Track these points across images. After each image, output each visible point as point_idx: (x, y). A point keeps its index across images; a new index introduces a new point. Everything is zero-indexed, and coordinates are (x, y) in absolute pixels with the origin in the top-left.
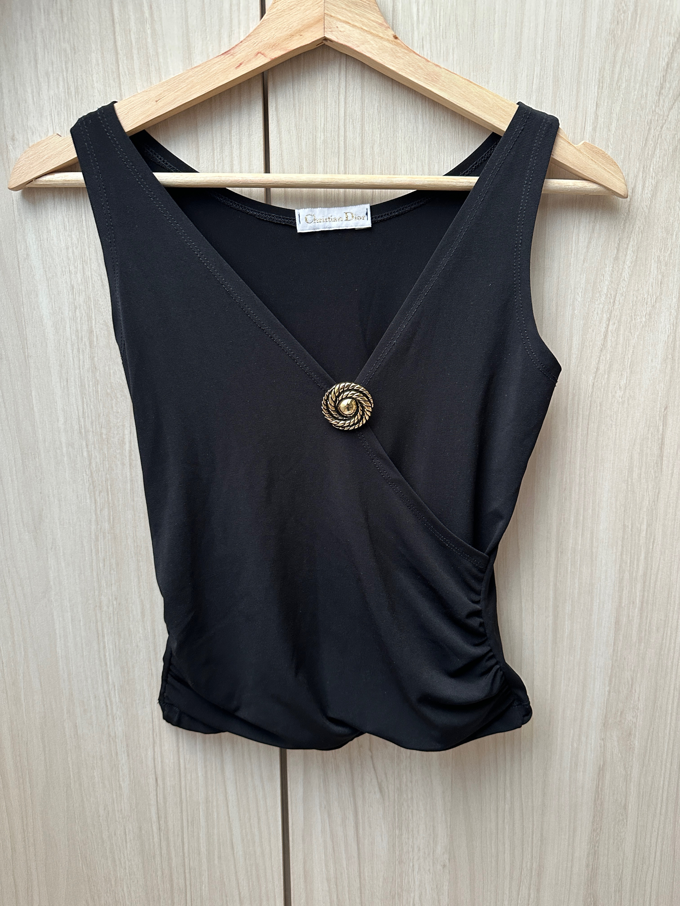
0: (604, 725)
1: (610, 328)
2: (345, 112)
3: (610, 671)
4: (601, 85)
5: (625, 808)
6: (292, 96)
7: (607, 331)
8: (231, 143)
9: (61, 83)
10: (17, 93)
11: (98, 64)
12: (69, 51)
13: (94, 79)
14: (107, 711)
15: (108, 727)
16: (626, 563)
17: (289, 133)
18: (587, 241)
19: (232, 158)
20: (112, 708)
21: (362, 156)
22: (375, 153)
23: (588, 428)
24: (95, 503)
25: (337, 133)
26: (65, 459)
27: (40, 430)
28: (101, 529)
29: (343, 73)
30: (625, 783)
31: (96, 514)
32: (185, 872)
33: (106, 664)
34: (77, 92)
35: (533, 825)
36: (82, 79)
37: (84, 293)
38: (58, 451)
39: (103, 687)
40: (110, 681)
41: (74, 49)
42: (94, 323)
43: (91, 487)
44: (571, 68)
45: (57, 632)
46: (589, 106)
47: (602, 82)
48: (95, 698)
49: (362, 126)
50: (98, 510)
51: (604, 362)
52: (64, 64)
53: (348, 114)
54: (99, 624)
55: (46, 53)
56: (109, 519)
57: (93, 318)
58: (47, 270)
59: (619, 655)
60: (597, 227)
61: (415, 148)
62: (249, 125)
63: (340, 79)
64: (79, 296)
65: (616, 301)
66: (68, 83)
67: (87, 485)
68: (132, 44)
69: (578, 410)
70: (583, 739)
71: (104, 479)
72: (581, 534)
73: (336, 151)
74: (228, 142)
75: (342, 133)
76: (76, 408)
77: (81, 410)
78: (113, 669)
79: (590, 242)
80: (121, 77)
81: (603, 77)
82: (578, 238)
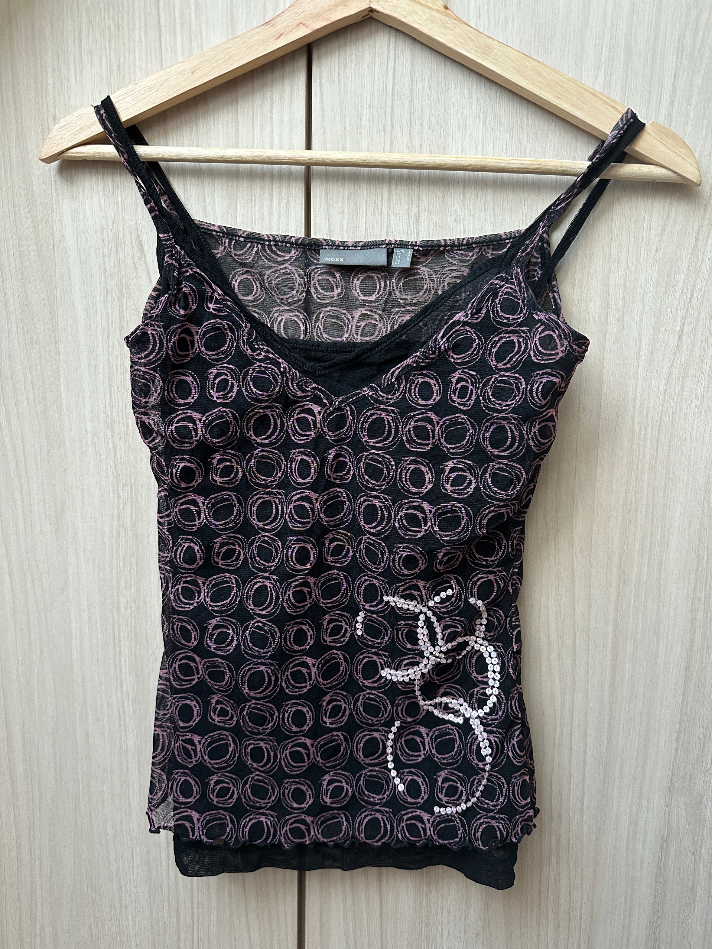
0: (670, 788)
1: (686, 328)
2: (393, 88)
3: (678, 725)
4: (680, 54)
5: (693, 890)
6: (337, 71)
7: (682, 331)
8: (272, 121)
9: (104, 61)
10: (60, 72)
11: (141, 42)
12: (112, 28)
13: (137, 56)
14: (120, 721)
15: (120, 738)
16: (700, 600)
17: (333, 110)
18: (660, 229)
19: (272, 137)
20: (125, 719)
21: (410, 134)
22: (425, 130)
23: (658, 441)
24: (118, 497)
25: (384, 110)
26: (90, 450)
27: (66, 418)
28: (123, 525)
29: (392, 45)
30: (693, 861)
31: (118, 510)
32: (192, 908)
33: (121, 670)
34: (119, 70)
35: (582, 898)
36: (125, 57)
37: (116, 276)
38: (84, 441)
39: (117, 695)
40: (125, 688)
41: (118, 27)
42: (125, 306)
43: (115, 480)
44: (645, 35)
45: (74, 632)
46: (666, 78)
47: (682, 51)
48: (109, 706)
49: (411, 102)
50: (121, 505)
51: (678, 366)
52: (107, 40)
53: (396, 89)
54: (116, 626)
55: (91, 31)
56: (132, 514)
57: (125, 303)
58: (81, 252)
59: (689, 707)
60: (673, 213)
61: (468, 126)
62: (291, 102)
63: (388, 52)
64: (112, 280)
65: (693, 298)
66: (110, 61)
67: (111, 477)
68: (175, 20)
69: (647, 420)
70: (644, 803)
71: (128, 472)
72: (646, 563)
73: (382, 128)
74: (269, 120)
75: (389, 109)
76: (103, 397)
77: (109, 398)
78: (128, 676)
79: (663, 230)
80: (163, 55)
81: (682, 45)
82: (650, 226)
